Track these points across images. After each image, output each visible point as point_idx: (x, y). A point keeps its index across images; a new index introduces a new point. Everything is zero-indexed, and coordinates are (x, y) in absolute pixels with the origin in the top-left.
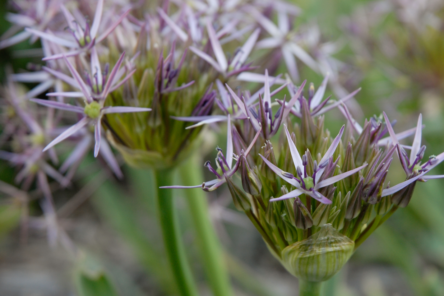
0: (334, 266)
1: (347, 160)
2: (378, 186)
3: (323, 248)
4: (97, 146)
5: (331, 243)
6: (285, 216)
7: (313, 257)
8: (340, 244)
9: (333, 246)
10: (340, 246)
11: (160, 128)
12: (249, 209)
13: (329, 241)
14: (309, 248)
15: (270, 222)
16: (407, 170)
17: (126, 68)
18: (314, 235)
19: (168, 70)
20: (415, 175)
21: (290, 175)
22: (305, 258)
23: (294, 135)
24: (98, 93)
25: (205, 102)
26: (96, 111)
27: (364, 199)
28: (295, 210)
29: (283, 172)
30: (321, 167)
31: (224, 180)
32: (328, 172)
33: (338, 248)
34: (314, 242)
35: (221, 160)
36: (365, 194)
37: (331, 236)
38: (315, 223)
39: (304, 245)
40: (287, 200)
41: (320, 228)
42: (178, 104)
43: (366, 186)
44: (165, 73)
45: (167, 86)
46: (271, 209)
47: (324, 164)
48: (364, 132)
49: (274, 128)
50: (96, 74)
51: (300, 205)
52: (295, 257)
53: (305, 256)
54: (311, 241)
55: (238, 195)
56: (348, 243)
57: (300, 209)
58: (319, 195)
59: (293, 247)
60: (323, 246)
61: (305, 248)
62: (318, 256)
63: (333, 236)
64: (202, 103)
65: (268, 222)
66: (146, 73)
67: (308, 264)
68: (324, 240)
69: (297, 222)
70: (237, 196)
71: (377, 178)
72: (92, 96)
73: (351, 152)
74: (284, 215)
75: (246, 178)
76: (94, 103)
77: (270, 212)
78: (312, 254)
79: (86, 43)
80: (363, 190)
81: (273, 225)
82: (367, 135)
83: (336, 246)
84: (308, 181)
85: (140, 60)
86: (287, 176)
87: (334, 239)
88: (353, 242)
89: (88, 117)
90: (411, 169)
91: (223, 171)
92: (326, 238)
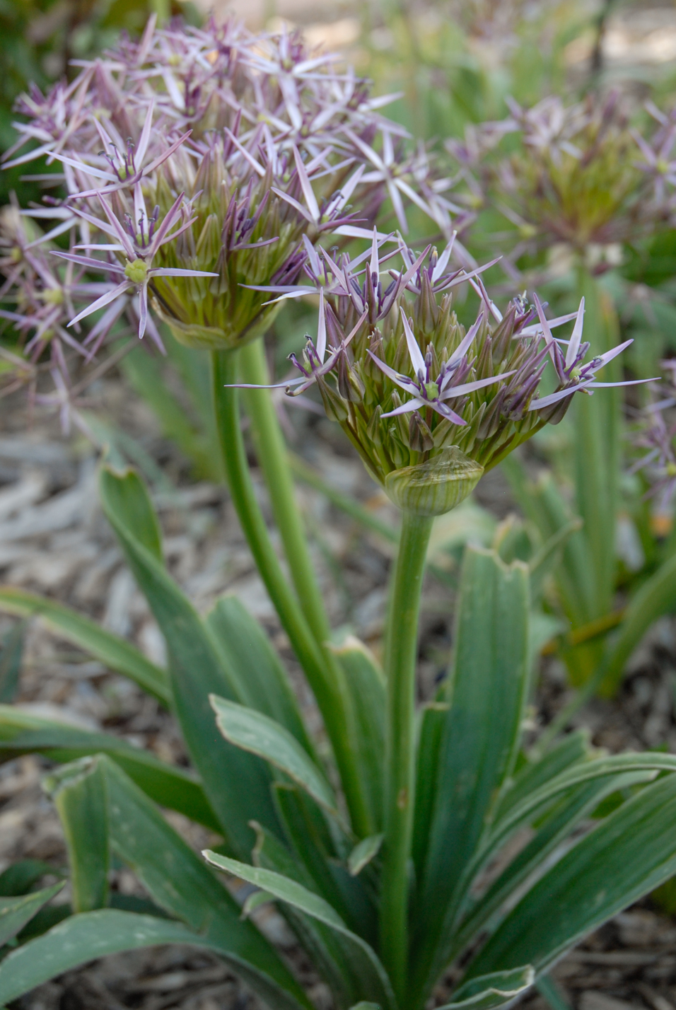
0: (455, 499)
1: (484, 359)
2: (525, 398)
3: (443, 476)
4: (143, 323)
5: (455, 469)
6: (395, 431)
7: (429, 486)
8: (467, 471)
9: (456, 474)
10: (465, 473)
11: (225, 295)
12: (345, 420)
13: (452, 467)
14: (425, 474)
15: (373, 437)
16: (563, 375)
17: (183, 213)
18: (433, 459)
19: (241, 219)
20: (574, 384)
21: (408, 379)
22: (418, 487)
23: (412, 320)
24: (144, 246)
25: (291, 266)
26: (141, 273)
27: (503, 413)
28: (412, 426)
29: (398, 375)
30: (449, 369)
31: (313, 379)
32: (459, 378)
33: (463, 476)
34: (431, 468)
35: (310, 352)
36: (506, 407)
37: (455, 461)
38: (436, 444)
39: (417, 471)
40: (401, 415)
41: (441, 451)
42: (251, 264)
43: (509, 396)
44: (237, 222)
45: (238, 241)
46: (377, 422)
47: (454, 365)
48: (505, 320)
49: (383, 309)
50: (142, 220)
51: (419, 422)
52: (404, 485)
53: (418, 485)
54: (429, 467)
55: (332, 400)
56: (476, 469)
57: (419, 426)
58: (446, 409)
59: (403, 472)
60: (443, 474)
61: (419, 475)
62: (435, 485)
63: (457, 461)
64: (286, 267)
65: (370, 436)
66: (208, 220)
67: (421, 494)
68: (446, 465)
69: (412, 442)
70: (330, 402)
71: (525, 386)
72: (136, 252)
73: (489, 349)
74: (393, 429)
75: (344, 379)
76: (138, 262)
77: (374, 426)
78: (428, 483)
79: (128, 174)
80: (504, 401)
81: (376, 442)
82: (510, 323)
83: (460, 473)
84: (431, 387)
85: (200, 200)
86: (403, 380)
87: (459, 464)
88: (483, 467)
89: (130, 280)
90: (568, 373)
91: (313, 367)
92: (449, 463)
